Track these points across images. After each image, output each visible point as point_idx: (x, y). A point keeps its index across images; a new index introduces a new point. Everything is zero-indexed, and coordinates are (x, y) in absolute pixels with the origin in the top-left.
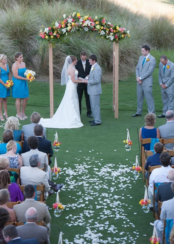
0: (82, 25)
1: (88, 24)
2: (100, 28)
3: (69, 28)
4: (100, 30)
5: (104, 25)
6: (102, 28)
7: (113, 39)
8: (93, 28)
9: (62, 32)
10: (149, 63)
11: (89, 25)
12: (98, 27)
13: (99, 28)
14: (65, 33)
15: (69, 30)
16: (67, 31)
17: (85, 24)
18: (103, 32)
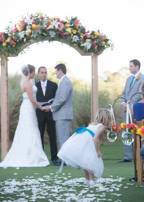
0: (46, 28)
1: (54, 26)
2: (72, 33)
3: (28, 31)
4: (72, 35)
5: (77, 28)
6: (75, 32)
7: (91, 48)
8: (62, 31)
9: (18, 37)
10: (138, 82)
11: (57, 27)
12: (69, 30)
13: (70, 32)
14: (23, 39)
15: (28, 34)
16: (25, 36)
17: (51, 27)
18: (76, 38)
